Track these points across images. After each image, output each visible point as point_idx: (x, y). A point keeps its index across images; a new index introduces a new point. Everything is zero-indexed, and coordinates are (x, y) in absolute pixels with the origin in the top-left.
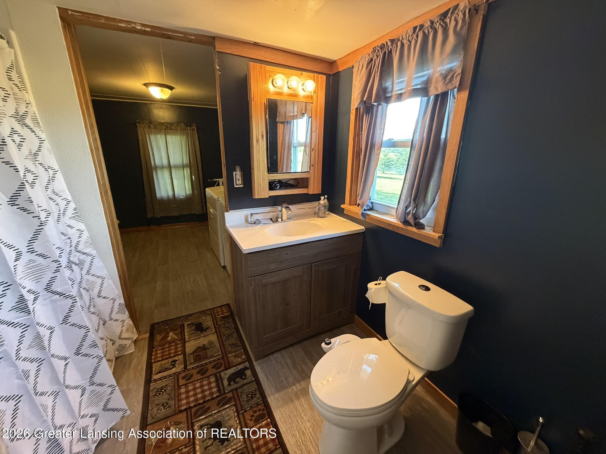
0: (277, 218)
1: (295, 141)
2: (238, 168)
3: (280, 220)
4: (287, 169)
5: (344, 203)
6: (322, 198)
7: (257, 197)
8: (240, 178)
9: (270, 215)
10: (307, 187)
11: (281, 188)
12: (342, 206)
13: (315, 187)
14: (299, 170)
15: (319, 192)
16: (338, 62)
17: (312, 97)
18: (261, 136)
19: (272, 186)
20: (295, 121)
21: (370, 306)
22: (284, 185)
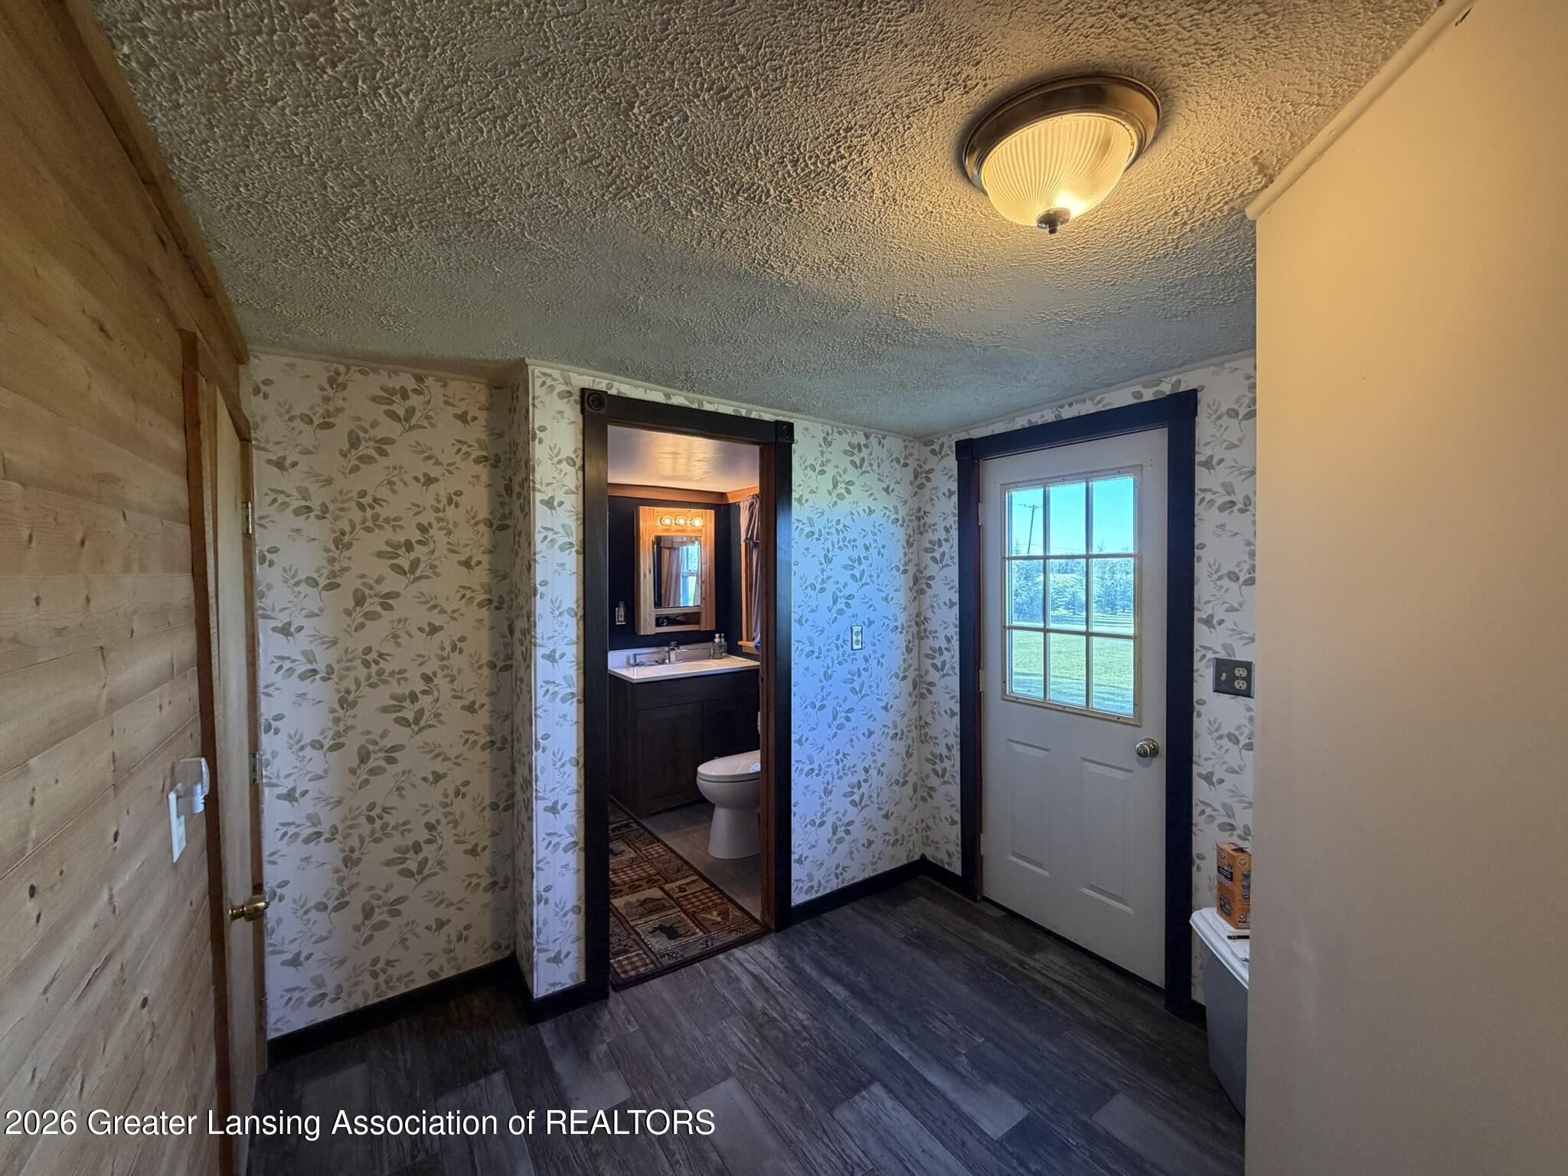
0: (664, 660)
1: (684, 570)
2: (622, 605)
3: (667, 661)
4: (675, 602)
5: (741, 640)
6: (717, 635)
7: (642, 634)
8: (623, 614)
9: (656, 657)
10: (698, 622)
11: (668, 625)
12: (740, 643)
13: (707, 623)
14: (691, 604)
15: (714, 628)
16: (728, 495)
17: (700, 531)
18: (648, 571)
19: (659, 622)
20: (685, 547)
21: (759, 728)
22: (671, 620)
